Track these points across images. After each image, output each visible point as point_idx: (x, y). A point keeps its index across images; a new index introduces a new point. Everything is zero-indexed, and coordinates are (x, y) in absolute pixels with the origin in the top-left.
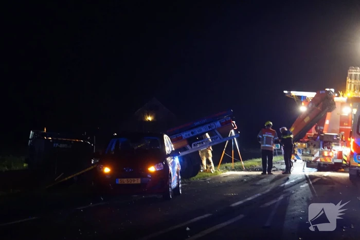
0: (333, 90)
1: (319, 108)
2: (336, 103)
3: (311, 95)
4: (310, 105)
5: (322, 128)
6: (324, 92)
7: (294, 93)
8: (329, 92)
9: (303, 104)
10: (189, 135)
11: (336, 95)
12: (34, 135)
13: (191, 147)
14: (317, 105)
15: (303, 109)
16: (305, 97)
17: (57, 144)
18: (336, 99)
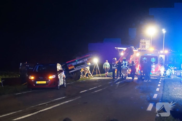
0: (133, 47)
1: (128, 54)
2: (134, 52)
3: (125, 49)
4: (125, 53)
5: (129, 61)
6: (129, 48)
7: (119, 48)
8: (131, 47)
9: (122, 52)
10: (75, 64)
11: (134, 49)
12: (22, 64)
13: (76, 68)
14: (127, 53)
15: (122, 54)
16: (123, 50)
17: (31, 68)
18: (134, 50)
